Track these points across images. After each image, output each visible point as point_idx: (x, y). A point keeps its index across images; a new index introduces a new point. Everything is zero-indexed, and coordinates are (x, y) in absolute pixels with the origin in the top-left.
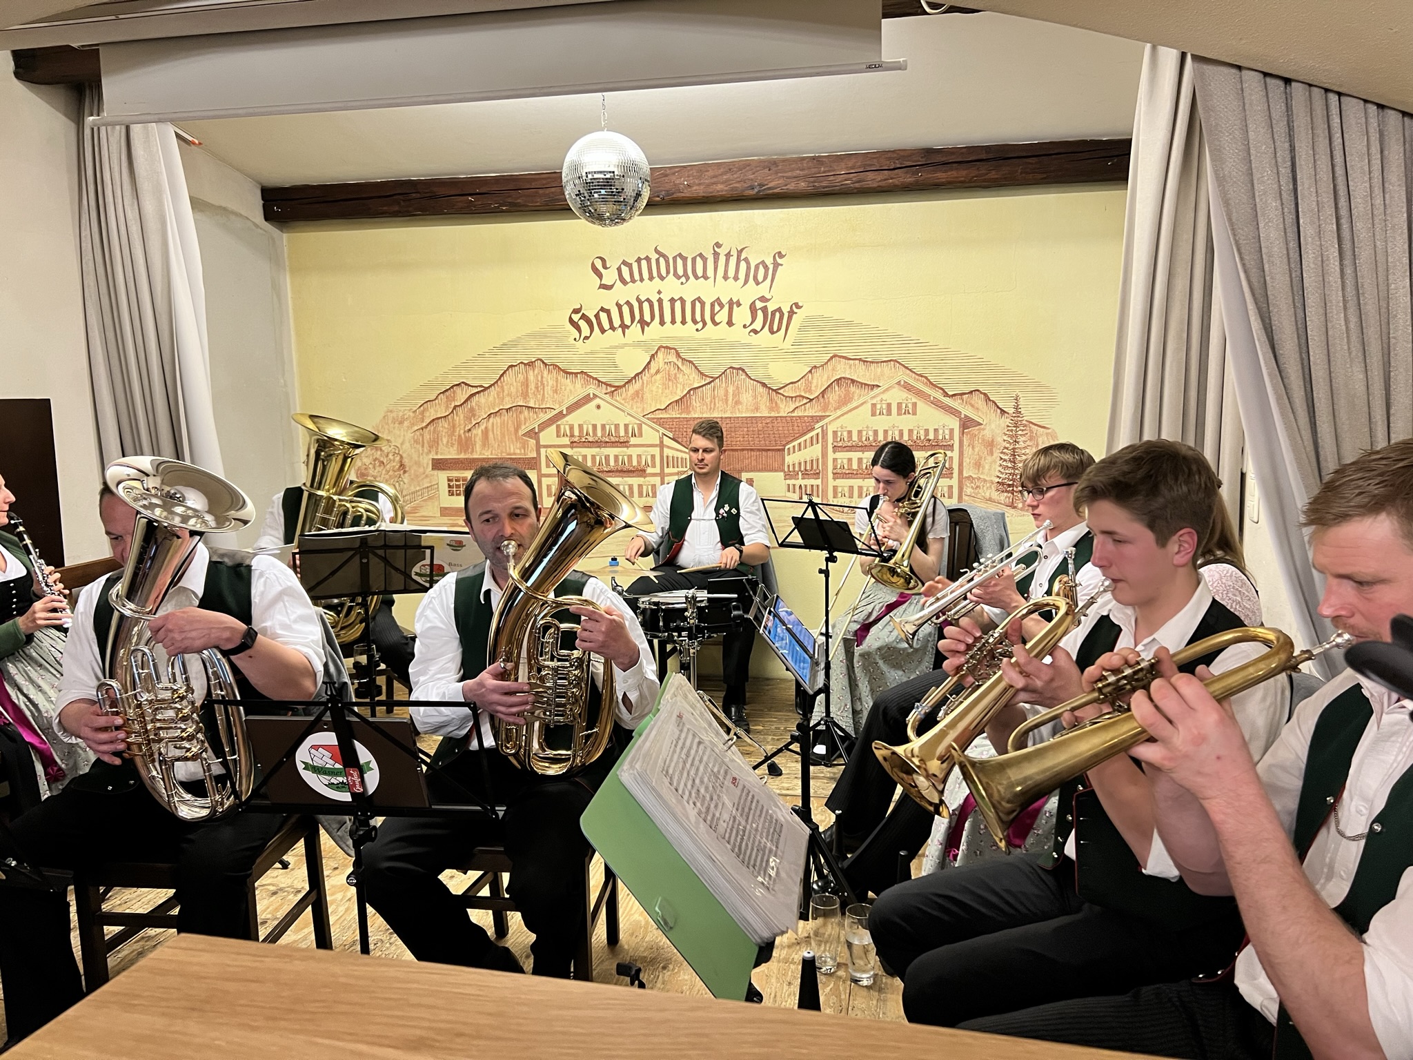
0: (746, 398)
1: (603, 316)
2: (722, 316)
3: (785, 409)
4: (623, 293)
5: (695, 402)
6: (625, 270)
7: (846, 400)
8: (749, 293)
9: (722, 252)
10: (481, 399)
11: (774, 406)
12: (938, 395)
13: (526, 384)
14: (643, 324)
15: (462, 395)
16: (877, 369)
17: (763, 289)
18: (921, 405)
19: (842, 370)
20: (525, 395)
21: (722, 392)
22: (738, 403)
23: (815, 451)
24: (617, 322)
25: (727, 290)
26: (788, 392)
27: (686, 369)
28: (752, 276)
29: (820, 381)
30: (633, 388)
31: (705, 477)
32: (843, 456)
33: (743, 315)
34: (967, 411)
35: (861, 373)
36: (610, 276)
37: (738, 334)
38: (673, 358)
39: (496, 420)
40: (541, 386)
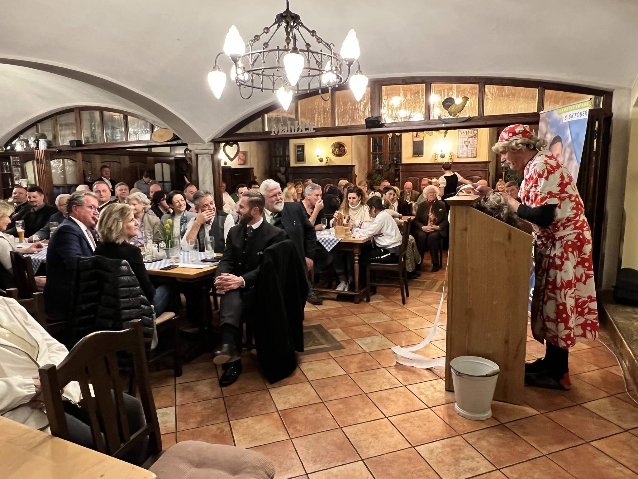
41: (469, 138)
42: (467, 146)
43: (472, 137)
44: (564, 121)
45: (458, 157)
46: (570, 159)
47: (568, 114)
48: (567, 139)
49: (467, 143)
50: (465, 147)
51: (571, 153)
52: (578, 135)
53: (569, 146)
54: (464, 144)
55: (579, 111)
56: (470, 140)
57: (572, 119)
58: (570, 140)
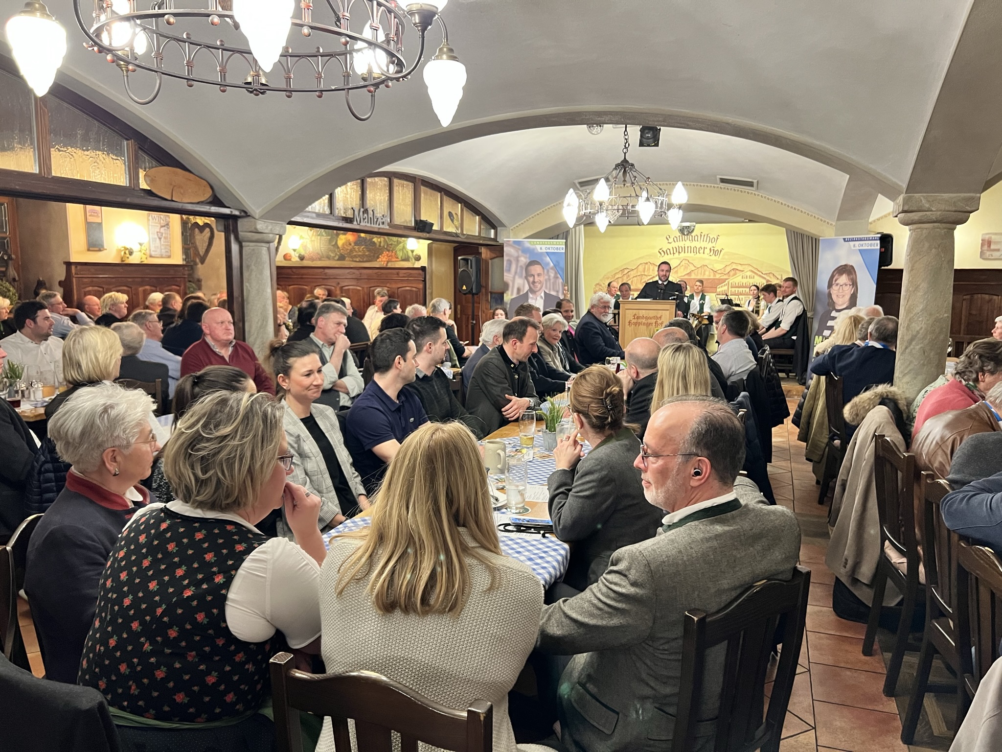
0: (707, 273)
1: (668, 251)
2: (702, 251)
3: (718, 276)
4: (674, 245)
5: (693, 274)
6: (675, 239)
7: (735, 274)
8: (710, 245)
9: (703, 235)
10: (632, 272)
11: (715, 275)
12: (761, 274)
13: (645, 268)
14: (679, 252)
15: (626, 271)
16: (744, 266)
17: (714, 244)
18: (756, 276)
19: (734, 266)
20: (644, 271)
21: (700, 272)
22: (704, 274)
23: (726, 288)
24: (672, 252)
25: (703, 244)
26: (719, 272)
27: (690, 265)
28: (711, 241)
29: (728, 269)
30: (676, 269)
31: (697, 293)
32: (733, 289)
33: (707, 251)
34: (768, 278)
35: (739, 267)
36: (671, 240)
37: (706, 256)
38: (687, 262)
39: (635, 278)
40: (649, 269)
41: (162, 227)
42: (160, 239)
43: (164, 226)
44: (540, 251)
45: (151, 256)
46: (556, 278)
47: (544, 247)
48: (549, 264)
49: (159, 234)
50: (158, 239)
51: (556, 273)
52: (558, 262)
53: (552, 268)
54: (156, 236)
55: (556, 246)
56: (162, 230)
57: (548, 251)
58: (552, 264)
